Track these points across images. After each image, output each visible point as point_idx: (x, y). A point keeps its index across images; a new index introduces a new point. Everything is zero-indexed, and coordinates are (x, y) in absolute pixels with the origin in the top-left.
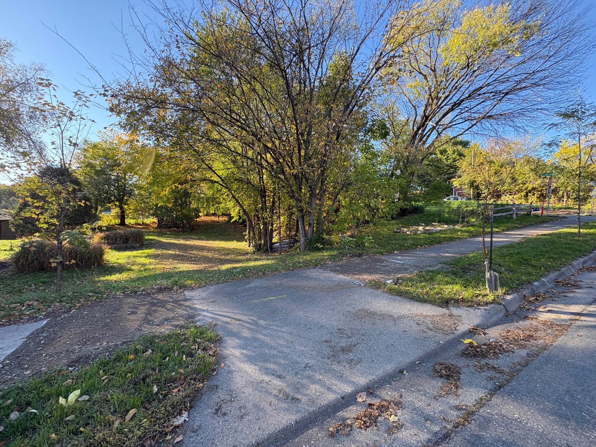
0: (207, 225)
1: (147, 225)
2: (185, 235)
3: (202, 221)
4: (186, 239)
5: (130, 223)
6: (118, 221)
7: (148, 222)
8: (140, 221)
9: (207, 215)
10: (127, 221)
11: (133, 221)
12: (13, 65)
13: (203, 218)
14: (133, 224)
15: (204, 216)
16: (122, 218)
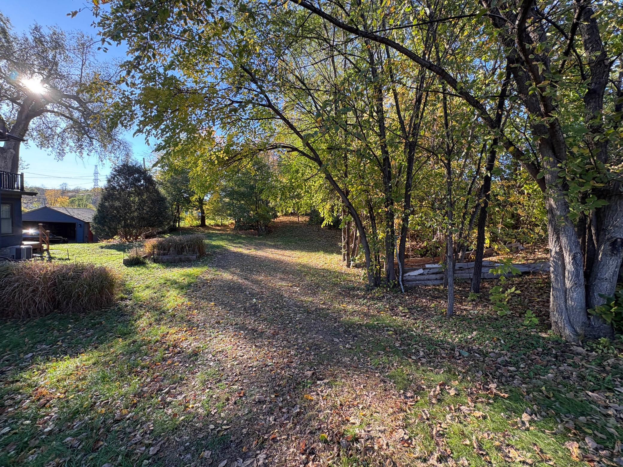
0: (286, 227)
1: (225, 226)
2: (260, 239)
3: (281, 222)
4: (259, 246)
5: (210, 224)
6: (199, 222)
7: (227, 223)
8: (219, 222)
9: (286, 215)
10: (208, 222)
11: (212, 222)
12: (96, 62)
13: (281, 218)
14: (212, 226)
15: (283, 216)
16: (203, 219)
